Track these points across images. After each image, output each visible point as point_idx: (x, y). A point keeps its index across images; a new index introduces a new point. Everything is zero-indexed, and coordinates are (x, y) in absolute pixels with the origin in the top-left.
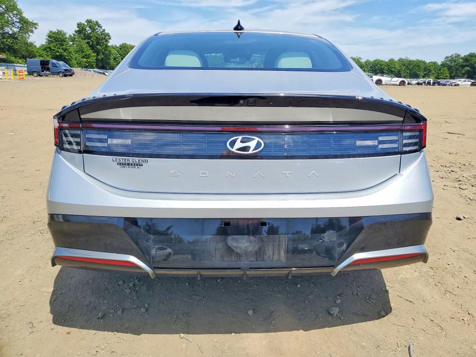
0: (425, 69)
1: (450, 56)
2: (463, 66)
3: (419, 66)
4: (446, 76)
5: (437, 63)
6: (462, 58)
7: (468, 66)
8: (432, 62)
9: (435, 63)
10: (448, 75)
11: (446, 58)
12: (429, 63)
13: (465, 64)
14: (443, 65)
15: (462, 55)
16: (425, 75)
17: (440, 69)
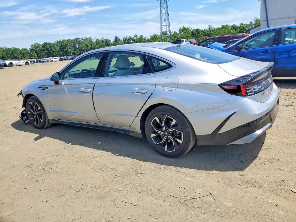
0: (21, 53)
1: (33, 44)
2: (43, 50)
3: (16, 52)
4: (35, 57)
5: (27, 49)
6: (41, 45)
7: (46, 50)
8: (23, 49)
9: (25, 49)
10: (36, 56)
11: (32, 46)
12: (22, 49)
13: (44, 49)
14: (31, 50)
15: (41, 44)
16: (21, 57)
17: (30, 53)
